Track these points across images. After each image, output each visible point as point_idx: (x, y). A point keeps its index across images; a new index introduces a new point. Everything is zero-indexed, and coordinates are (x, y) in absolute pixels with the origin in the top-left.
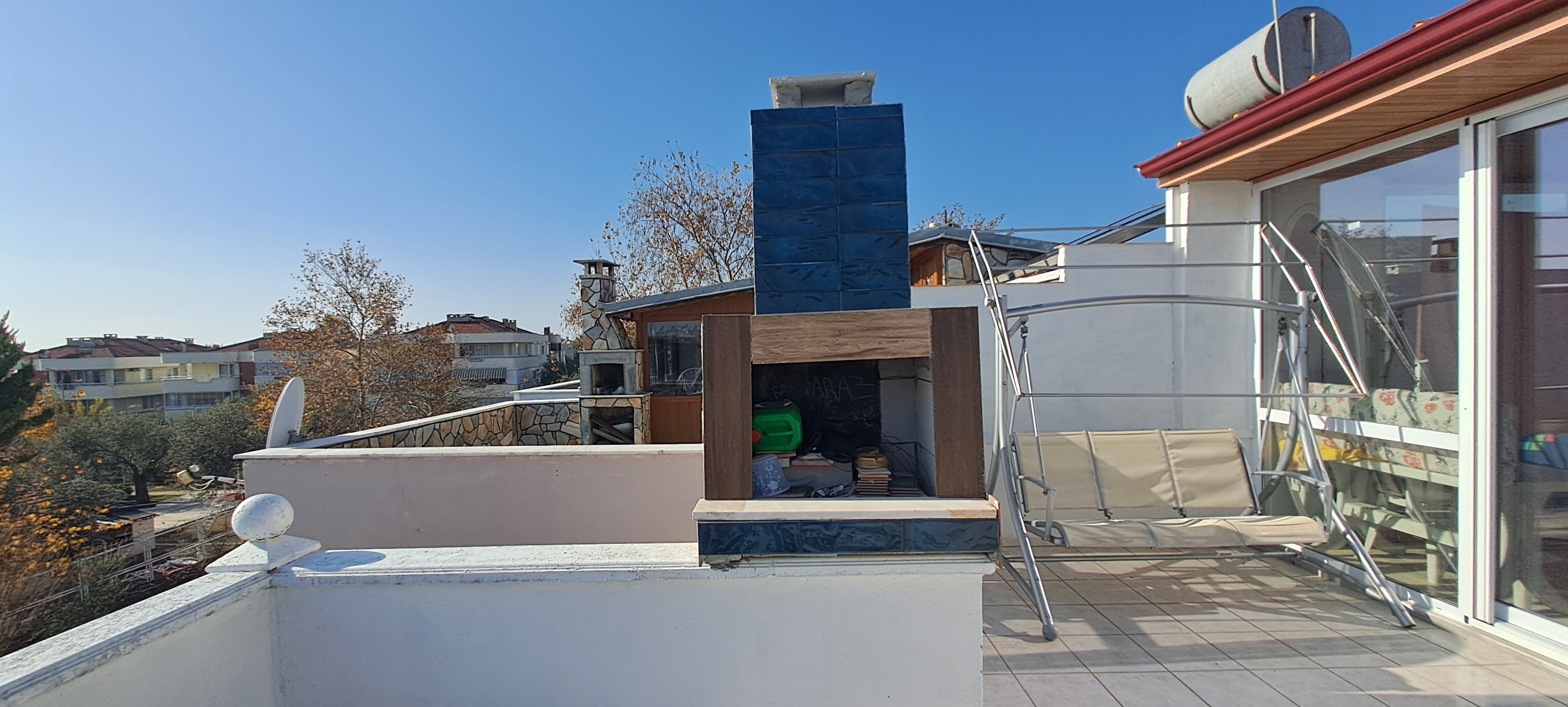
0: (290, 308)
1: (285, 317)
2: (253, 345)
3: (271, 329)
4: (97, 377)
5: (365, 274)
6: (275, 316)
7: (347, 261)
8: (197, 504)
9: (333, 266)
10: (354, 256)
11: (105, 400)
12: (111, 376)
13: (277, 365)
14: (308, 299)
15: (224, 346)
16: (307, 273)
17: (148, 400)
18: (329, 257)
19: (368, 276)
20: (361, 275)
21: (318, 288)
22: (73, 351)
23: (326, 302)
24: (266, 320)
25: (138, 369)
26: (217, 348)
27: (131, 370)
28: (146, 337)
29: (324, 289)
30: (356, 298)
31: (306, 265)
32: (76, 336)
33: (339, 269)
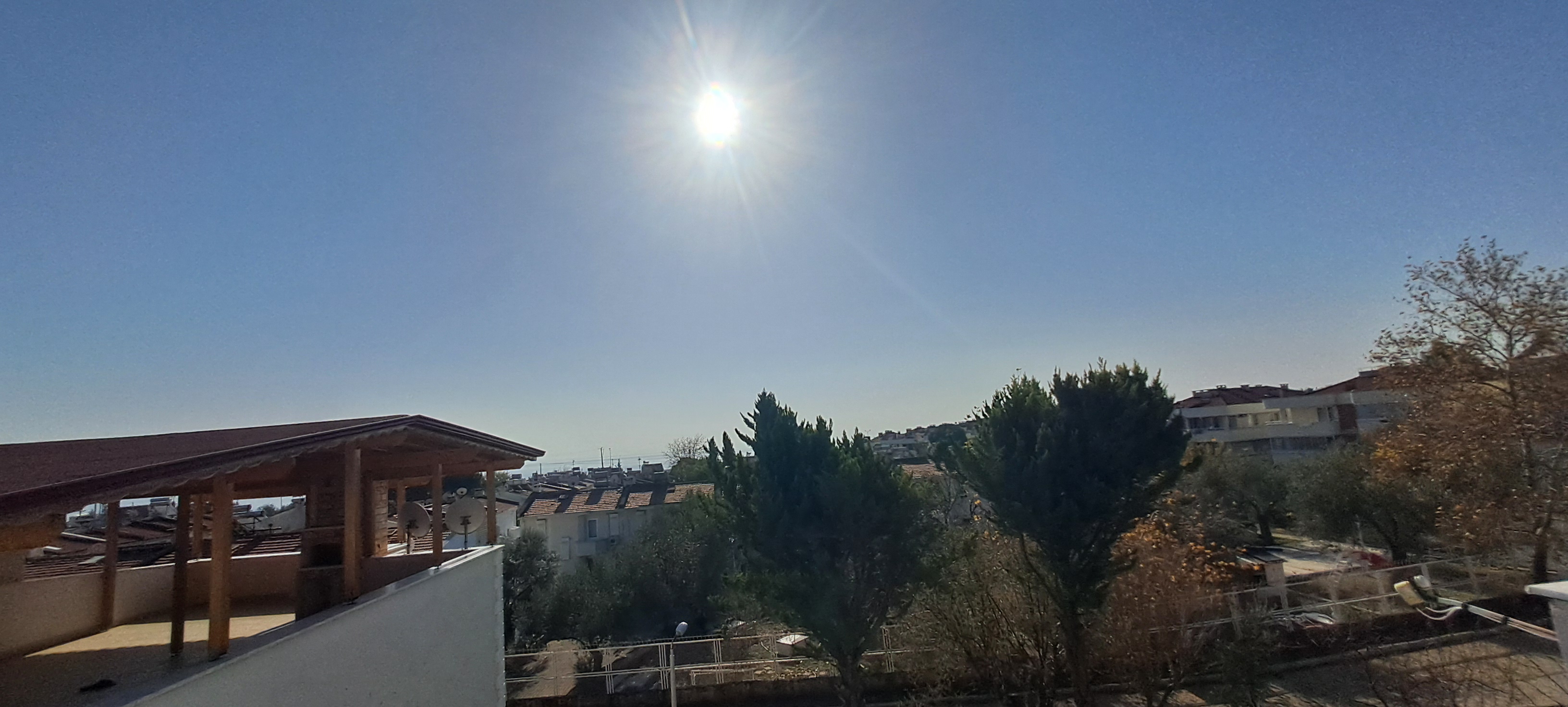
2: (1349, 386)
6: (1379, 350)
8: (1321, 555)
10: (1479, 256)
12: (1226, 421)
15: (1319, 388)
22: (1197, 402)
26: (1310, 392)
28: (1247, 386)
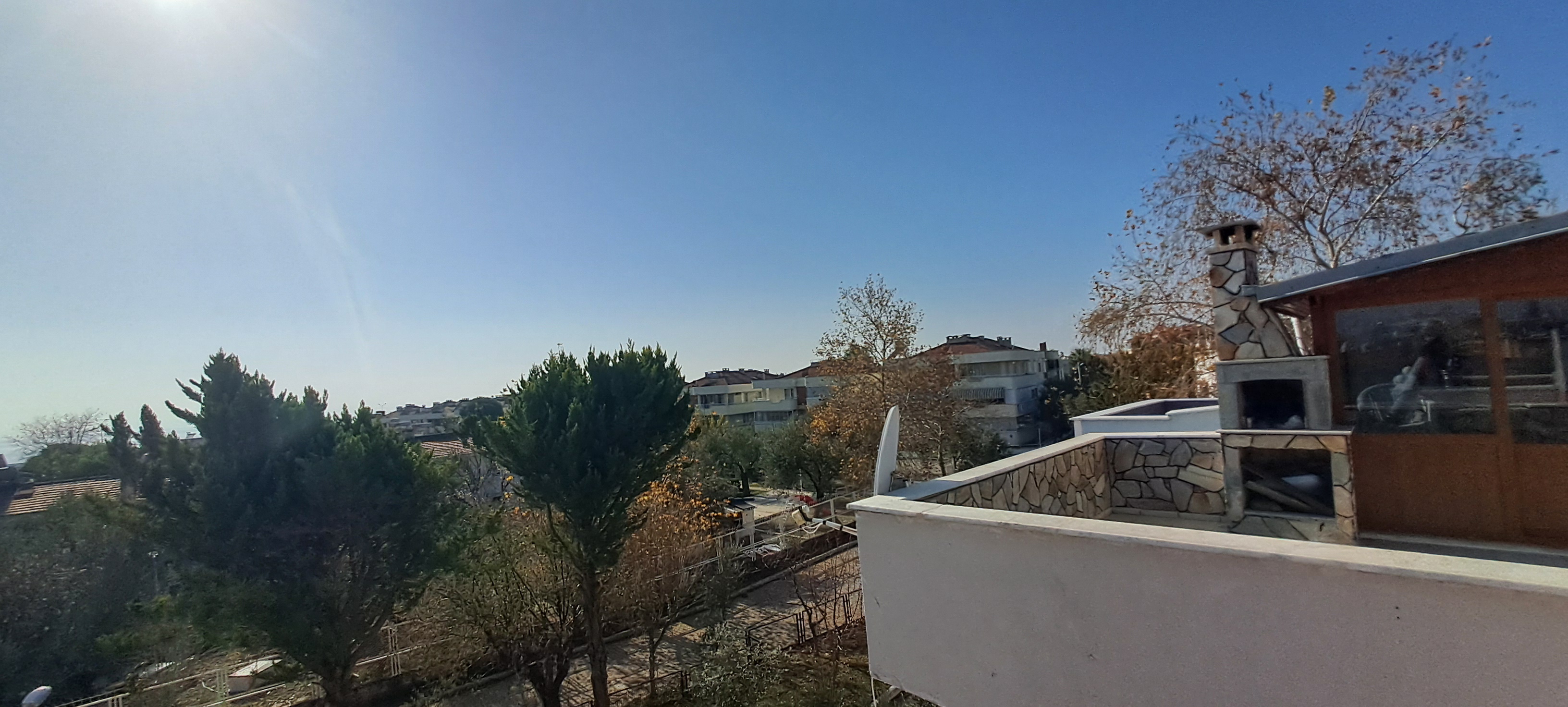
0: (831, 339)
1: (829, 347)
2: (804, 373)
3: (820, 358)
4: (719, 399)
5: (884, 303)
6: (821, 347)
7: (870, 294)
8: (777, 500)
9: (861, 299)
10: (875, 288)
11: (725, 416)
12: (727, 398)
13: (823, 389)
14: (844, 331)
15: (788, 373)
16: (843, 307)
17: (747, 416)
18: (856, 292)
19: (886, 305)
20: (882, 305)
21: (850, 320)
22: (707, 381)
23: (857, 332)
24: (815, 351)
25: (740, 393)
26: (782, 376)
27: (737, 394)
28: (743, 369)
29: (855, 320)
30: (879, 326)
31: (842, 301)
32: (709, 371)
33: (865, 301)
